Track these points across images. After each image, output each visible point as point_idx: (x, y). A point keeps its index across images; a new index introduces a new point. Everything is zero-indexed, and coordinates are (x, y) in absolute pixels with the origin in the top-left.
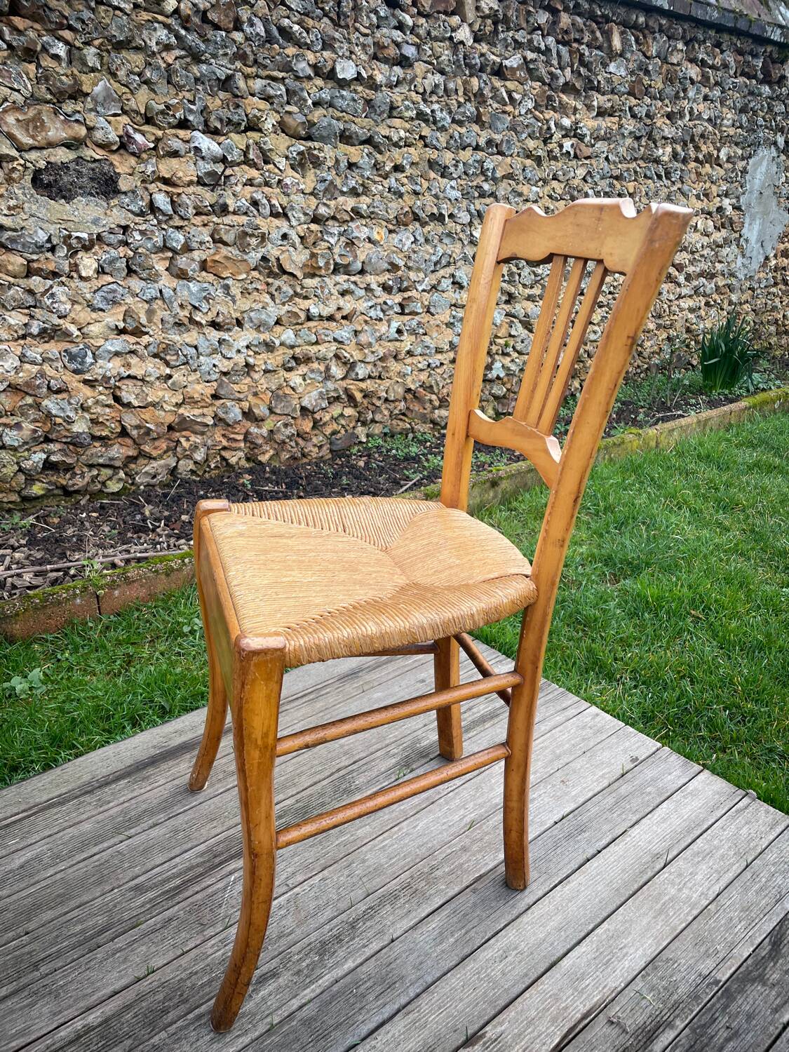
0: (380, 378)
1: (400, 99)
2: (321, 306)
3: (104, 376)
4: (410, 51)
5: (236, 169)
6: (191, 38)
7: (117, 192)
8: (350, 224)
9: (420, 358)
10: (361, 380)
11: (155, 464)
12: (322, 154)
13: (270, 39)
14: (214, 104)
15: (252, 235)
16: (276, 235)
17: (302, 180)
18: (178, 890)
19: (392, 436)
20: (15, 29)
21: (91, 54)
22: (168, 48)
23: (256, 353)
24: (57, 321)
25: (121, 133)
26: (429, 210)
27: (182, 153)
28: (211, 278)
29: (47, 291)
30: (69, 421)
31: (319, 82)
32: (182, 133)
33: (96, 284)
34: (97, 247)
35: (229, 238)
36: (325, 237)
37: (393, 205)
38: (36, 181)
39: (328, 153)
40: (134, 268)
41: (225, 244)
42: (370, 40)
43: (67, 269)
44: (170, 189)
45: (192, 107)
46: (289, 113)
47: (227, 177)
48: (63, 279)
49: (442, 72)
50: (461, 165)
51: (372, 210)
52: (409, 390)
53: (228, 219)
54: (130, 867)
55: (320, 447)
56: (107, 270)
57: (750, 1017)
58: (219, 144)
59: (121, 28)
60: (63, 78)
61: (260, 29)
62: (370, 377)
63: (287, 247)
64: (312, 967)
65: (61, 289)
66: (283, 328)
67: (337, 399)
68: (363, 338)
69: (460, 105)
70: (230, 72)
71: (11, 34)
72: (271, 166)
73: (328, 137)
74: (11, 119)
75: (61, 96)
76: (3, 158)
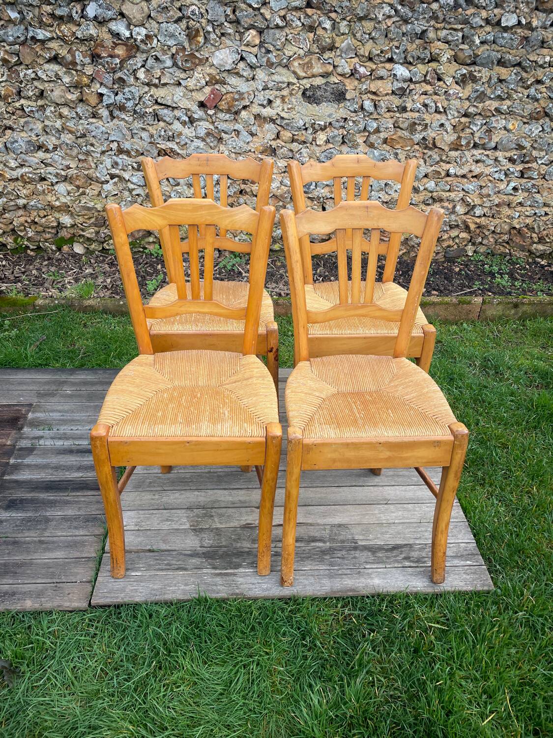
0: (493, 217)
1: (550, 36)
2: (458, 169)
3: (318, 196)
5: (417, 85)
6: (404, 11)
7: (345, 100)
8: (492, 118)
9: (528, 209)
10: (479, 217)
12: (480, 75)
13: (457, 5)
14: (412, 47)
15: (420, 124)
16: (436, 124)
17: (462, 91)
19: (493, 255)
20: (307, 15)
21: (343, 27)
22: (390, 17)
25: (352, 68)
27: (385, 77)
28: (388, 148)
29: (299, 150)
31: (488, 28)
32: (388, 66)
33: (324, 148)
34: (328, 129)
35: (404, 126)
36: (471, 126)
37: (529, 107)
38: (304, 94)
39: (484, 73)
40: (346, 140)
41: (401, 129)
43: (311, 140)
44: (374, 97)
45: (397, 51)
46: (462, 50)
47: (411, 91)
48: (308, 145)
51: (511, 109)
52: (514, 228)
53: (405, 115)
55: (437, 254)
56: (331, 141)
57: (355, 558)
58: (410, 71)
59: (362, 9)
60: (327, 40)
62: (484, 215)
63: (442, 132)
65: (305, 150)
66: (428, 180)
67: (457, 226)
68: (484, 191)
70: (425, 28)
71: (305, 18)
72: (442, 83)
73: (487, 63)
74: (296, 64)
75: (323, 50)
76: (289, 84)
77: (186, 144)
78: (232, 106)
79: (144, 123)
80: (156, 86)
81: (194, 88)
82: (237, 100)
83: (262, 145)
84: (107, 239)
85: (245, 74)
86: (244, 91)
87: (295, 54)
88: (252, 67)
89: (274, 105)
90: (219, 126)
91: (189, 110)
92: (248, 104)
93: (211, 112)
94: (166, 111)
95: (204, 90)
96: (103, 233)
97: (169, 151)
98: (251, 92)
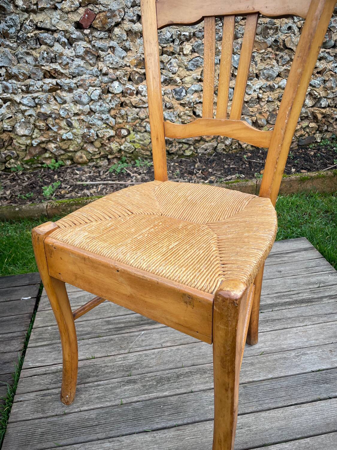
0: (335, 107)
3: (189, 102)
10: (323, 108)
11: (207, 144)
15: (271, 29)
16: (284, 27)
18: (121, 328)
23: (264, 92)
24: (171, 75)
29: (169, 61)
30: (173, 121)
33: (190, 57)
34: (193, 39)
35: (258, 31)
43: (178, 50)
48: (176, 55)
54: (110, 312)
55: (292, 143)
56: (196, 50)
62: (329, 106)
63: (290, 34)
64: (151, 387)
65: (174, 60)
66: (281, 78)
67: (307, 117)
68: (328, 84)
77: (68, 63)
78: (106, 23)
79: (27, 48)
80: (34, 12)
81: (70, 10)
82: (109, 18)
83: (136, 59)
84: (7, 159)
86: (115, 8)
90: (96, 44)
91: (66, 31)
92: (120, 20)
93: (87, 31)
94: (46, 34)
95: (79, 11)
96: (4, 154)
97: (53, 72)
98: (121, 9)
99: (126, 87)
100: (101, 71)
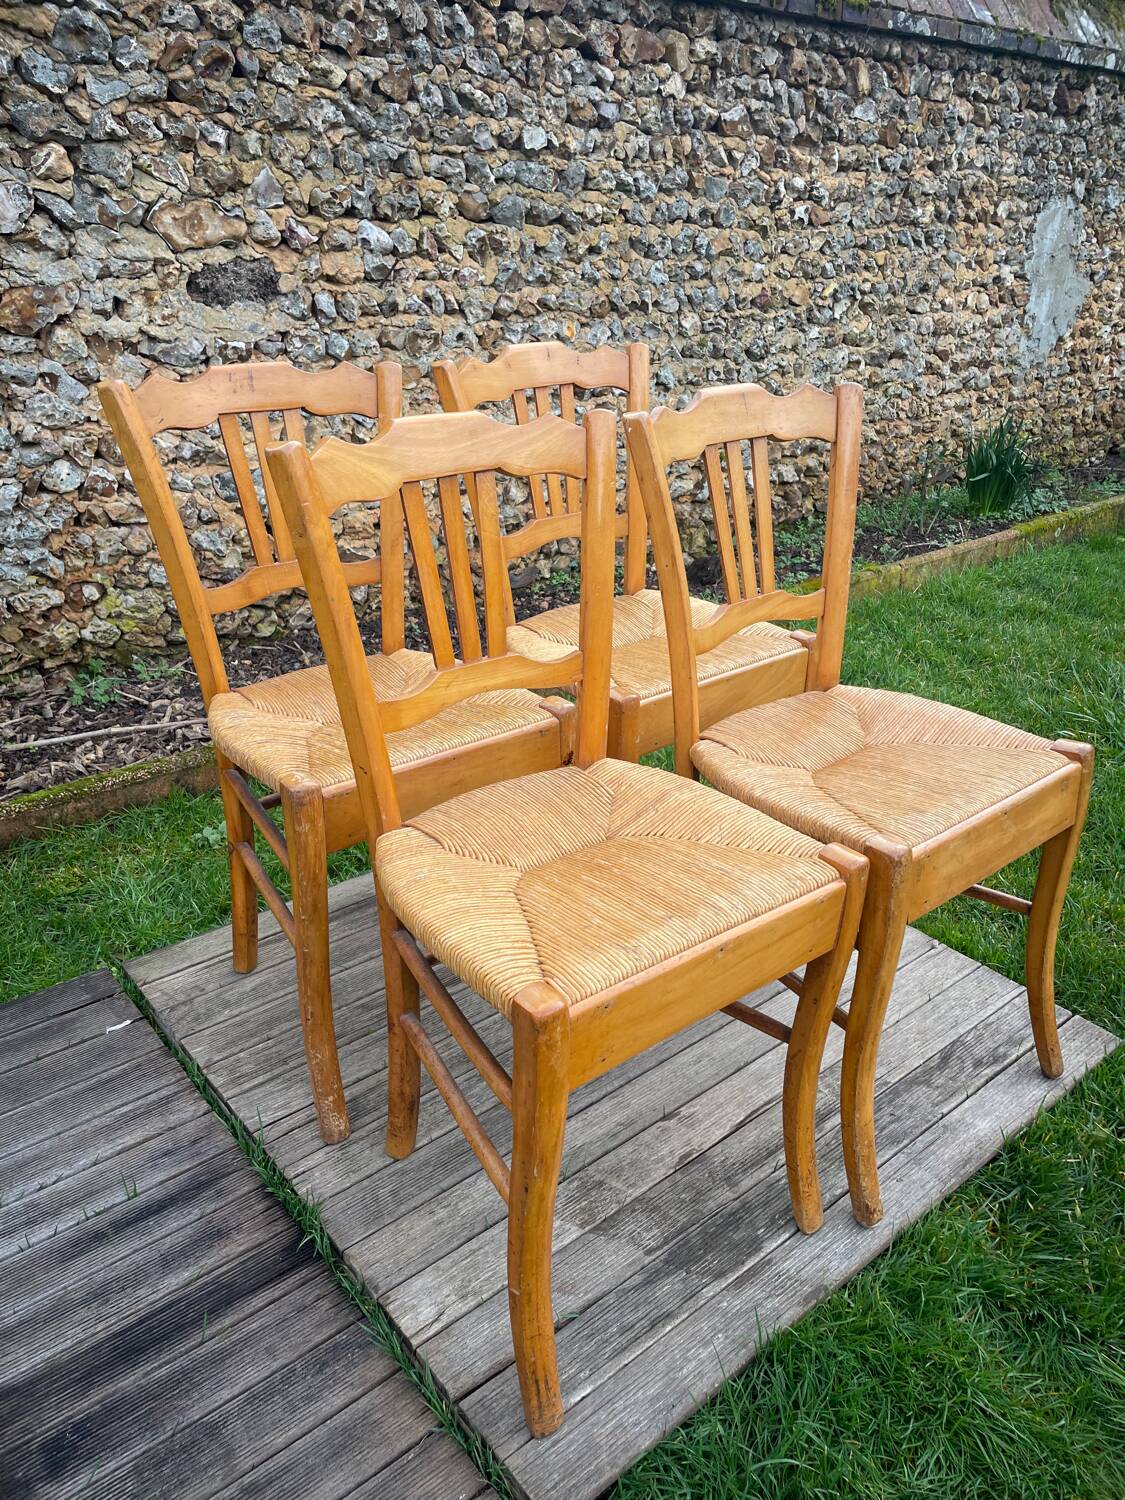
1: (596, 168)
4: (609, 111)
5: (407, 261)
6: (361, 114)
7: (277, 293)
8: (536, 319)
12: (505, 239)
13: (449, 110)
14: (385, 187)
15: (425, 337)
16: (450, 336)
17: (482, 270)
20: (172, 115)
21: (252, 139)
22: (335, 126)
24: (210, 442)
25: (283, 227)
26: (629, 298)
27: (349, 246)
30: (220, 555)
31: (503, 154)
32: (348, 223)
34: (254, 357)
35: (398, 341)
36: (507, 336)
37: (587, 294)
38: (192, 285)
39: (512, 237)
41: (393, 348)
42: (563, 102)
44: (334, 288)
45: (361, 193)
46: (468, 192)
47: (397, 271)
49: (647, 132)
50: (668, 243)
51: (561, 300)
53: (398, 320)
58: (389, 233)
59: (285, 108)
60: (223, 168)
61: (438, 99)
63: (463, 348)
69: (668, 170)
70: (403, 150)
71: (168, 121)
72: (447, 256)
73: (513, 218)
74: (167, 218)
75: (220, 189)
76: (158, 262)
78: (32, 317)
82: (41, 303)
85: (51, 242)
86: (54, 281)
87: (162, 196)
88: (63, 227)
89: (129, 311)
90: (3, 368)
92: (69, 311)
98: (71, 284)
99: (92, 473)
100: (18, 435)
